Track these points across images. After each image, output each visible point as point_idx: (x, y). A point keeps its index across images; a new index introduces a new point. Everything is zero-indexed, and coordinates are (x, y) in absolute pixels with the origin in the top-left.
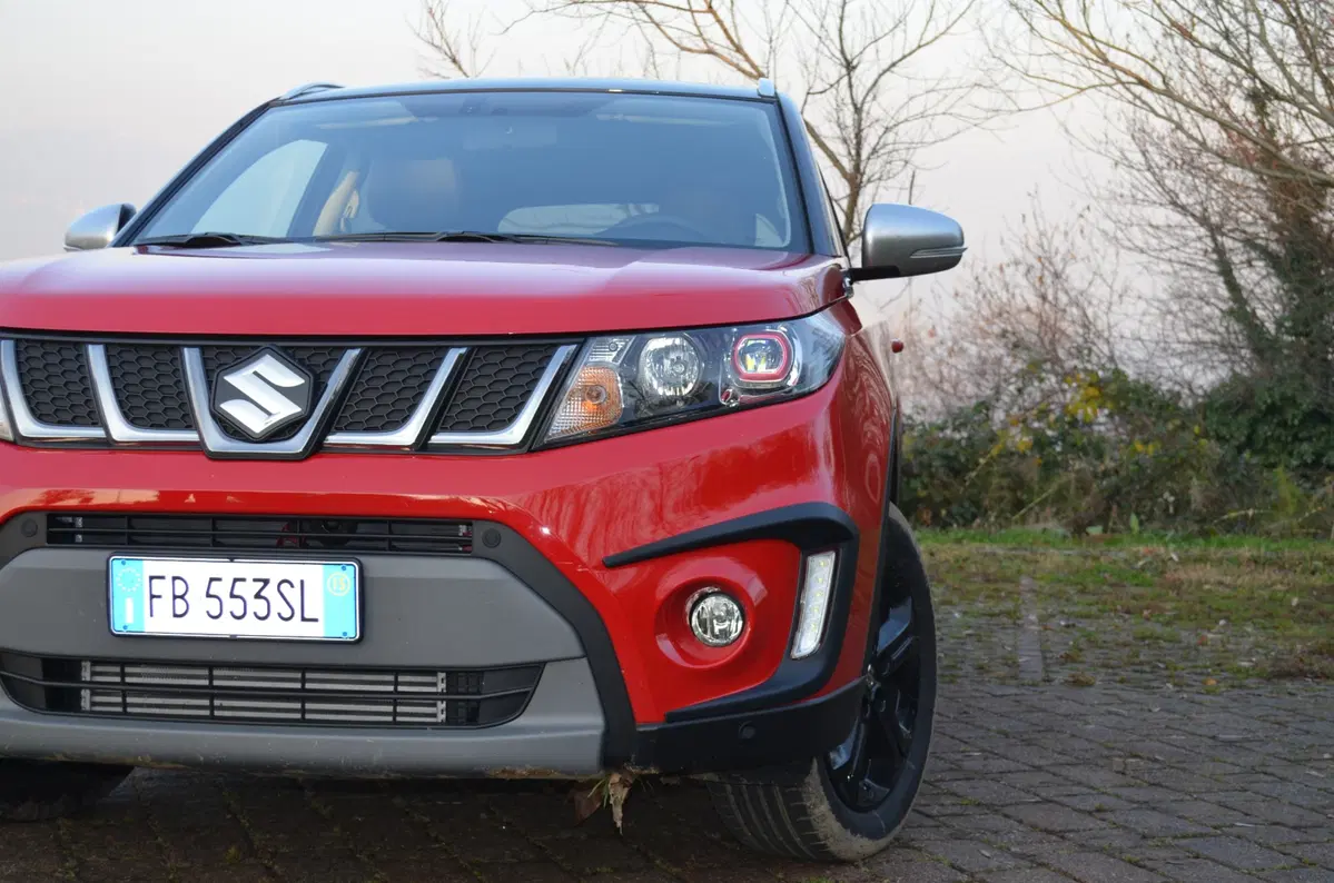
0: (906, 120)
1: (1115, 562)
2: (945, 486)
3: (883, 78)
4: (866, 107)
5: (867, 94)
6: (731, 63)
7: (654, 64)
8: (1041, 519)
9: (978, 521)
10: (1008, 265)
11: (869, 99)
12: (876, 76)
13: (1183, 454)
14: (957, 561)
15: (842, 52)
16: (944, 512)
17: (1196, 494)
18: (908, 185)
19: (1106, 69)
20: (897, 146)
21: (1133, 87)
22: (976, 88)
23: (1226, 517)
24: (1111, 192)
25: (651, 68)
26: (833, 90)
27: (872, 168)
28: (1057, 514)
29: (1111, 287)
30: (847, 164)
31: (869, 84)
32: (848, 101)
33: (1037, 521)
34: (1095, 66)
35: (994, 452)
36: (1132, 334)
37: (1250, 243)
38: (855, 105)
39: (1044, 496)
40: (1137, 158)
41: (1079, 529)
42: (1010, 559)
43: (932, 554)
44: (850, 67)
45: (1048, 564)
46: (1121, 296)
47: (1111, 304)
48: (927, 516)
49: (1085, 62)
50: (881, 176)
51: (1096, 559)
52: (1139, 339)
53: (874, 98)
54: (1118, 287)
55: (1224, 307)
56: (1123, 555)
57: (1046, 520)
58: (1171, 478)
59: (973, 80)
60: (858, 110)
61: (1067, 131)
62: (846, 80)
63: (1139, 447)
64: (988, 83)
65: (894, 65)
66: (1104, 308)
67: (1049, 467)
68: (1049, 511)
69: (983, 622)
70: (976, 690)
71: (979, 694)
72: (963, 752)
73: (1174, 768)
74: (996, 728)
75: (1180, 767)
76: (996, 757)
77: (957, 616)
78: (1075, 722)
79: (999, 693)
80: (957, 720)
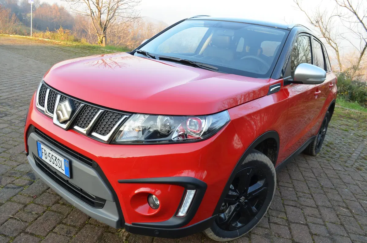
69: (356, 138)
70: (331, 166)
71: (330, 167)
72: (305, 193)
73: (354, 217)
74: (322, 184)
75: (356, 217)
76: (311, 198)
77: (352, 134)
78: (345, 187)
79: (335, 169)
80: (316, 177)
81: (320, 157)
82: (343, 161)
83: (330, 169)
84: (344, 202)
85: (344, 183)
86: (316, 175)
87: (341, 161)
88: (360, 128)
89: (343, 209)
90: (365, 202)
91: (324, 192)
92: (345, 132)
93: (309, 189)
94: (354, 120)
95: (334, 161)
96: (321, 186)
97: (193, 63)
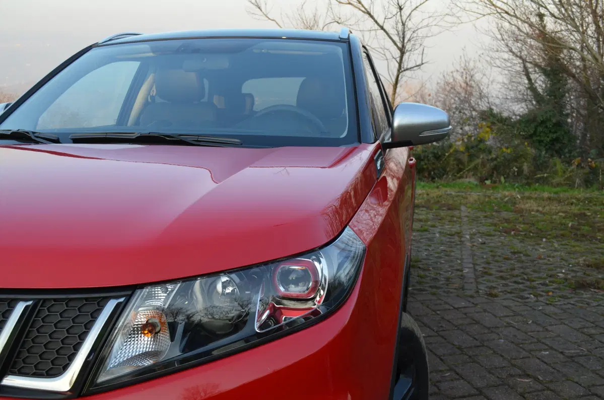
0: (421, 28)
1: (496, 199)
2: (434, 164)
3: (413, 13)
4: (406, 24)
5: (407, 18)
6: (356, 7)
7: (331, 8)
8: (468, 177)
9: (445, 176)
10: (454, 72)
11: (408, 20)
12: (410, 11)
13: (521, 153)
14: (437, 197)
15: (398, 4)
16: (432, 173)
17: (525, 167)
18: (421, 52)
19: (493, 7)
20: (418, 38)
21: (502, 14)
22: (447, 16)
23: (536, 177)
24: (490, 48)
25: (330, 9)
26: (394, 17)
27: (408, 46)
28: (473, 175)
29: (489, 79)
30: (400, 45)
31: (408, 14)
32: (400, 21)
33: (466, 177)
34: (489, 6)
35: (451, 151)
36: (496, 95)
37: (536, 65)
38: (402, 22)
39: (469, 167)
40: (499, 37)
41: (482, 180)
42: (457, 196)
43: (428, 195)
44: (401, 9)
45: (471, 199)
46: (492, 82)
47: (488, 85)
48: (426, 174)
49: (485, 5)
50: (412, 49)
51: (489, 197)
52: (498, 98)
53: (410, 20)
54: (491, 79)
55: (527, 86)
56: (499, 195)
57: (470, 177)
58: (516, 161)
59: (446, 13)
60: (403, 24)
61: (475, 27)
62: (399, 13)
63: (504, 150)
64: (452, 14)
65: (417, 7)
66: (486, 86)
67: (471, 157)
68: (471, 173)
69: (448, 240)
70: (446, 303)
71: (447, 307)
72: (441, 371)
73: (548, 389)
74: (456, 343)
75: (552, 388)
76: (457, 377)
77: (437, 235)
78: (494, 336)
79: (456, 306)
80: (438, 334)
81: (415, 292)
82: (457, 287)
83: (449, 309)
84: (514, 366)
85: (489, 328)
86: (435, 329)
87: (455, 289)
88: (443, 221)
89: (522, 380)
90: (544, 353)
91: (470, 357)
92: (423, 234)
93: (442, 360)
94: (424, 209)
95: (444, 292)
96: (457, 348)
97: (172, 137)
